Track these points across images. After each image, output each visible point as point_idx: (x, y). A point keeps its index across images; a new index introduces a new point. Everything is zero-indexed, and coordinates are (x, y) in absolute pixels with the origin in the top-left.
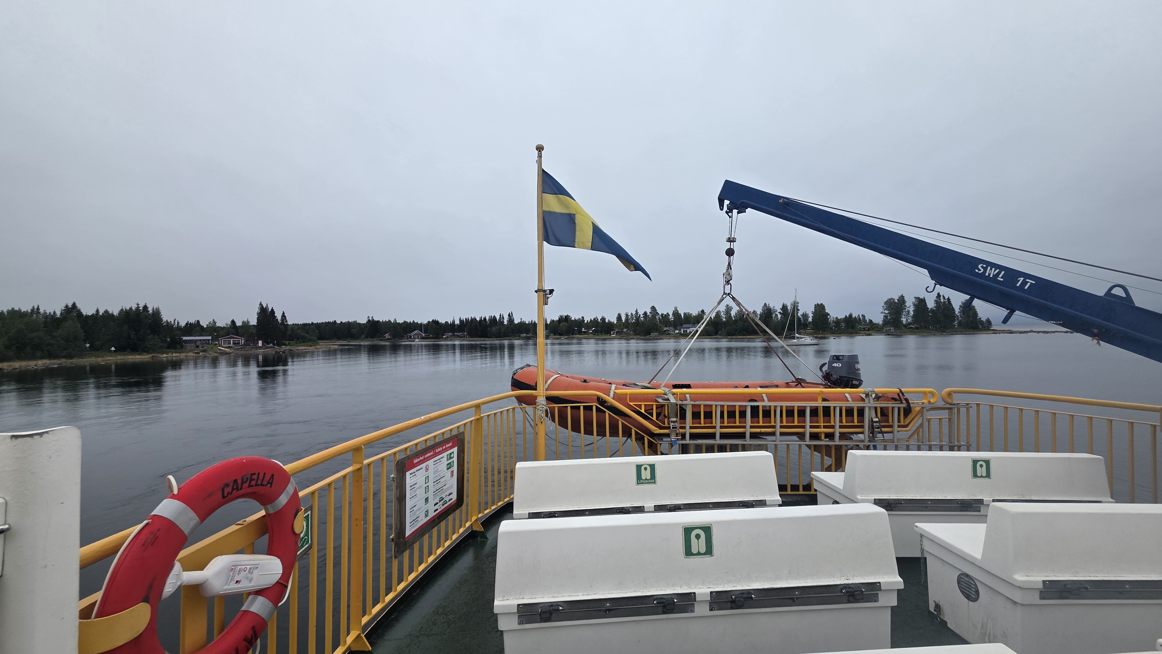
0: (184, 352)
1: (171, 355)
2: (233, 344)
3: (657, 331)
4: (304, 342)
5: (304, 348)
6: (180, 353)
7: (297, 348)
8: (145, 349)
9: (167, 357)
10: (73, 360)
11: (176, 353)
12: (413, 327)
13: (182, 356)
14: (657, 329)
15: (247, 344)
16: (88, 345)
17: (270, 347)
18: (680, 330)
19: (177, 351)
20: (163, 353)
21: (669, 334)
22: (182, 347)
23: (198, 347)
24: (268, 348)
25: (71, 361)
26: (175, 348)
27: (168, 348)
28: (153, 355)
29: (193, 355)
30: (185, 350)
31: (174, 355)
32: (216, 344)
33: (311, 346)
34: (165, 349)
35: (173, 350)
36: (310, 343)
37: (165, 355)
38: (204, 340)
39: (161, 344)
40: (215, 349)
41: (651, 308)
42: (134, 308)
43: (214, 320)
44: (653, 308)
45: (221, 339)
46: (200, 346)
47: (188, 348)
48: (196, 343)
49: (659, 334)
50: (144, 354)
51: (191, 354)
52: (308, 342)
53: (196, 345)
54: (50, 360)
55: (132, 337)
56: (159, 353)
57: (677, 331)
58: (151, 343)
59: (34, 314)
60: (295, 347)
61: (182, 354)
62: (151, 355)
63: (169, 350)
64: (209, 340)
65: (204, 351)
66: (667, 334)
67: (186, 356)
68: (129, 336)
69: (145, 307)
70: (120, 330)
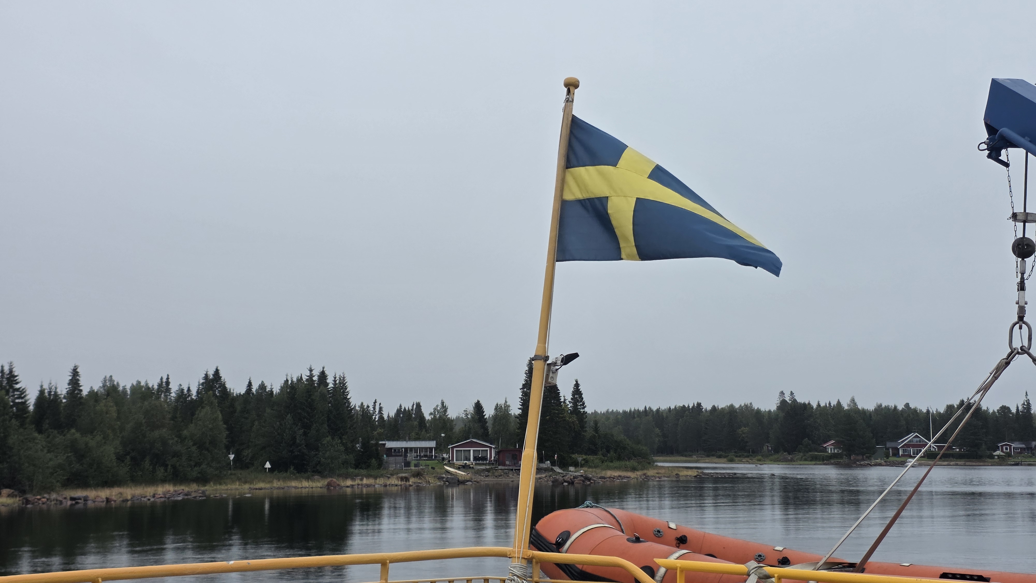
0: (382, 476)
1: (360, 482)
2: (476, 459)
4: (619, 459)
5: (616, 474)
6: (376, 478)
7: (603, 474)
8: (318, 468)
9: (352, 486)
10: (207, 488)
11: (368, 476)
12: (905, 423)
13: (378, 484)
15: (499, 461)
16: (232, 457)
17: (545, 470)
19: (373, 473)
20: (346, 476)
22: (380, 464)
23: (407, 464)
24: (540, 471)
25: (203, 488)
26: (368, 466)
27: (357, 466)
28: (329, 480)
29: (396, 482)
30: (385, 472)
31: (365, 481)
32: (443, 459)
33: (634, 469)
34: (351, 468)
35: (363, 472)
36: (633, 463)
37: (349, 482)
38: (421, 449)
39: (344, 457)
40: (439, 470)
42: (305, 378)
43: (443, 403)
45: (453, 448)
46: (412, 464)
47: (392, 467)
48: (406, 456)
50: (316, 477)
51: (394, 481)
52: (629, 459)
53: (406, 460)
54: (175, 485)
55: (298, 441)
56: (339, 476)
58: (328, 454)
59: (162, 391)
60: (598, 470)
61: (378, 481)
62: (325, 482)
63: (357, 471)
64: (431, 449)
65: (418, 475)
67: (385, 486)
68: (294, 438)
69: (323, 376)
70: (281, 425)
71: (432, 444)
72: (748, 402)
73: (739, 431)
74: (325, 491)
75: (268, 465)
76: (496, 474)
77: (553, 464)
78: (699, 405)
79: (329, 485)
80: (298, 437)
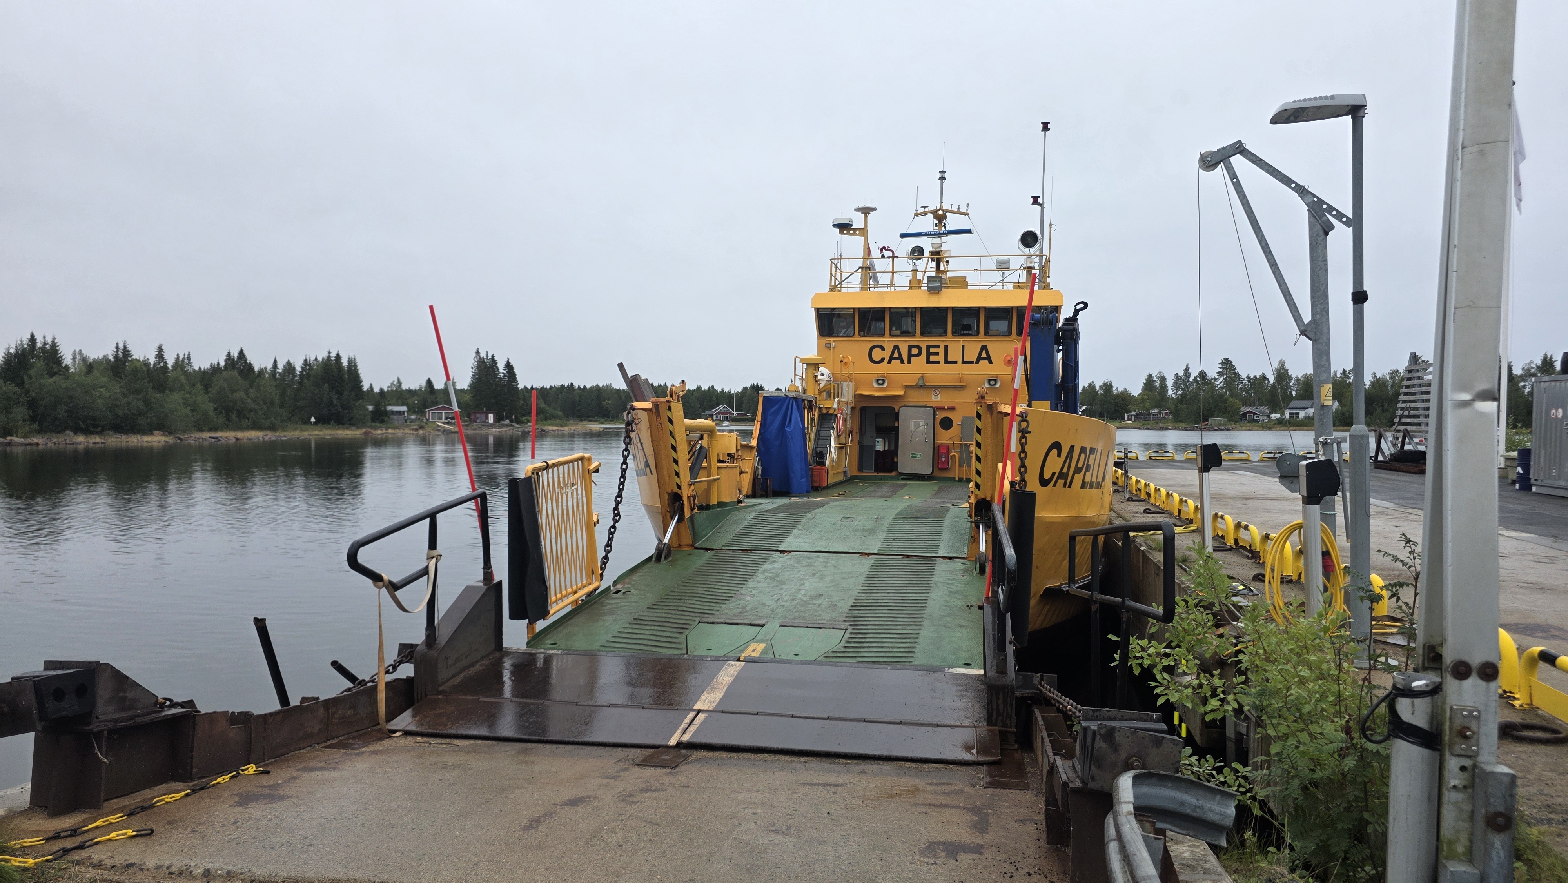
0: (399, 428)
1: (386, 432)
2: (447, 418)
3: (1224, 413)
5: (555, 428)
6: (393, 429)
8: (352, 421)
9: (383, 434)
11: (389, 428)
12: (715, 398)
13: (400, 433)
14: (1226, 409)
17: (507, 426)
18: (1283, 414)
20: (375, 428)
21: (1257, 421)
23: (403, 422)
24: (503, 426)
28: (364, 430)
29: (411, 432)
31: (389, 430)
37: (380, 432)
40: (432, 425)
41: (1222, 363)
43: (398, 379)
44: (1227, 364)
45: (429, 411)
49: (1229, 420)
50: (354, 427)
51: (409, 431)
52: (556, 420)
53: (400, 417)
55: (335, 403)
56: (370, 427)
57: (1278, 416)
61: (398, 431)
62: (362, 431)
66: (1249, 421)
67: (403, 434)
68: (331, 401)
69: (338, 357)
70: (320, 391)
71: (404, 408)
72: (608, 383)
73: (604, 403)
74: (363, 436)
75: (313, 419)
76: (473, 428)
77: (511, 421)
78: (572, 384)
79: (365, 433)
80: (334, 400)
